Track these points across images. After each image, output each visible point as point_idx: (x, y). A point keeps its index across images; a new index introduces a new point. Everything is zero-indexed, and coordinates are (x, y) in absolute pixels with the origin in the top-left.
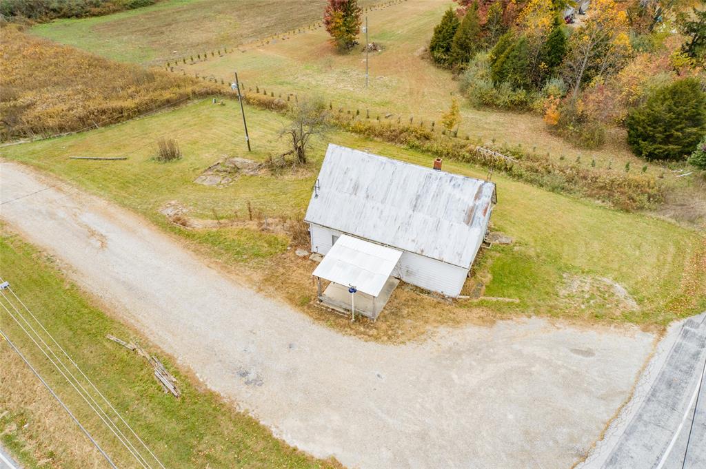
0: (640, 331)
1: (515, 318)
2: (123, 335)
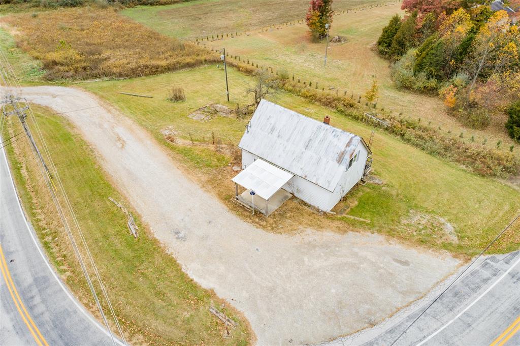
0: (451, 257)
1: (362, 232)
2: (117, 199)
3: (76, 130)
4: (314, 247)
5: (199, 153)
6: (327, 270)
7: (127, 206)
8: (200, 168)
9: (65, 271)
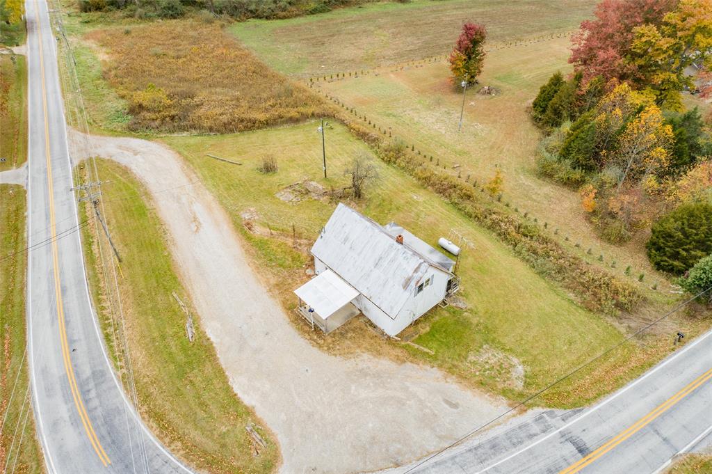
0: (505, 405)
1: (421, 365)
2: (180, 294)
3: (152, 203)
4: (366, 375)
5: (275, 248)
6: (371, 402)
7: (189, 305)
8: (272, 267)
9: (122, 367)
